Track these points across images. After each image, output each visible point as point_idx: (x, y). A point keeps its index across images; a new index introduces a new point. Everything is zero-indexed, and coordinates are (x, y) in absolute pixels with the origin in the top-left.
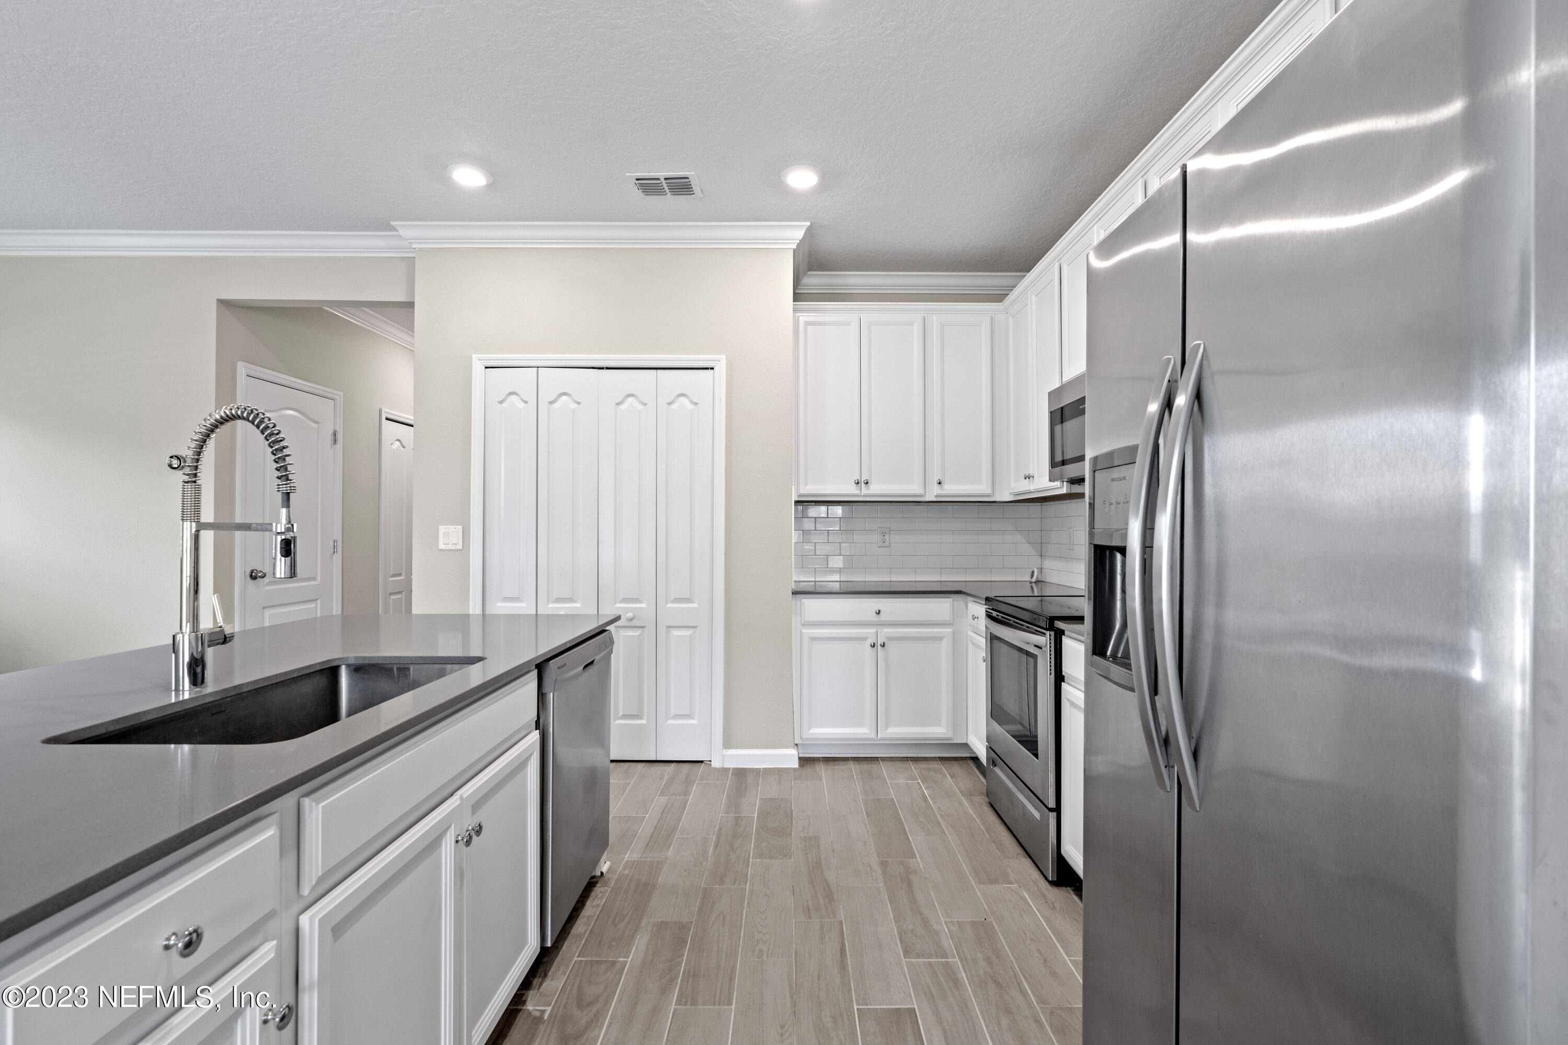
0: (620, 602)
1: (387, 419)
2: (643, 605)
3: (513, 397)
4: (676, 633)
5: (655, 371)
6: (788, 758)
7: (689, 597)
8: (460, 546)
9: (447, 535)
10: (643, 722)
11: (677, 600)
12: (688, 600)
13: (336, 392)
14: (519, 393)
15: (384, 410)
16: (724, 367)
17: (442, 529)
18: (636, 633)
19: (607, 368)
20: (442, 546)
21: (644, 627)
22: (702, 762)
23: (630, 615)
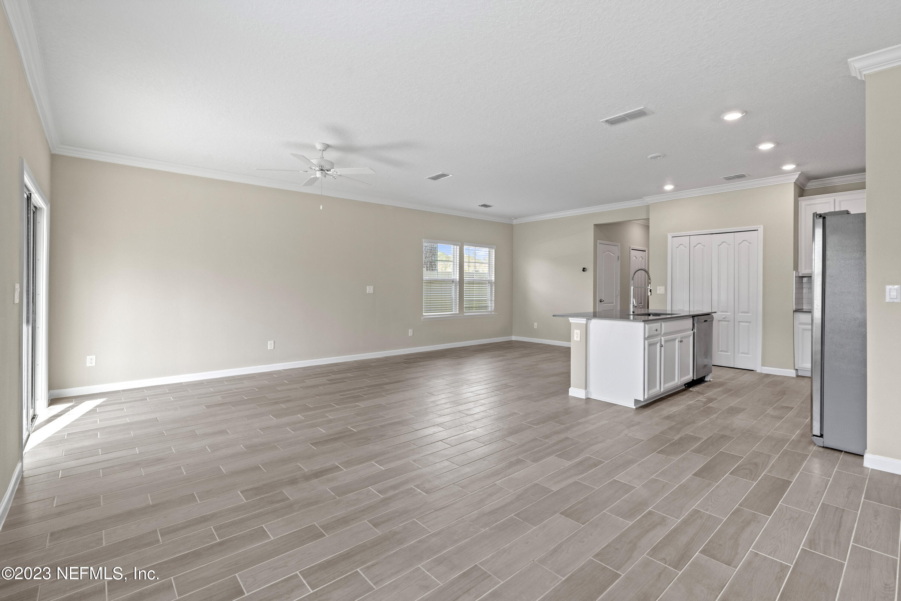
0: (720, 312)
1: (632, 249)
2: (729, 314)
3: (681, 246)
4: (742, 324)
5: (734, 233)
6: (792, 373)
7: (747, 311)
8: (664, 293)
9: (660, 289)
10: (729, 354)
11: (742, 312)
12: (748, 313)
13: (618, 243)
14: (683, 244)
15: (631, 246)
16: (762, 230)
17: (658, 288)
18: (727, 323)
19: (715, 234)
20: (658, 293)
21: (729, 321)
22: (753, 370)
23: (724, 317)
